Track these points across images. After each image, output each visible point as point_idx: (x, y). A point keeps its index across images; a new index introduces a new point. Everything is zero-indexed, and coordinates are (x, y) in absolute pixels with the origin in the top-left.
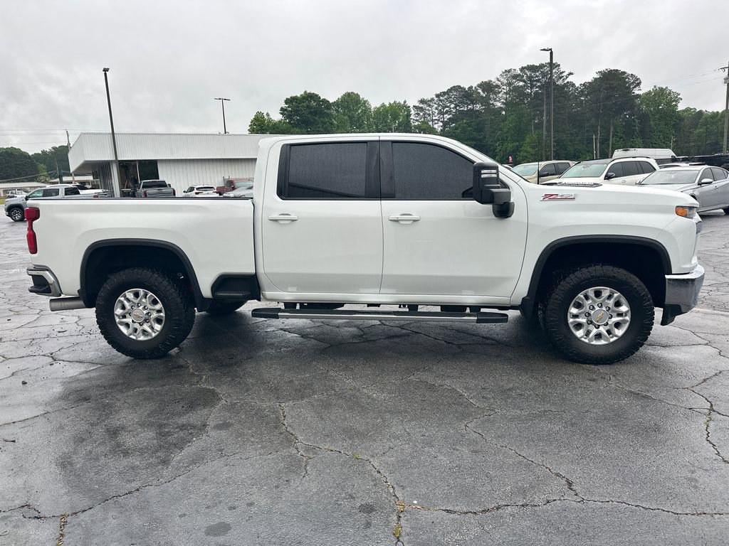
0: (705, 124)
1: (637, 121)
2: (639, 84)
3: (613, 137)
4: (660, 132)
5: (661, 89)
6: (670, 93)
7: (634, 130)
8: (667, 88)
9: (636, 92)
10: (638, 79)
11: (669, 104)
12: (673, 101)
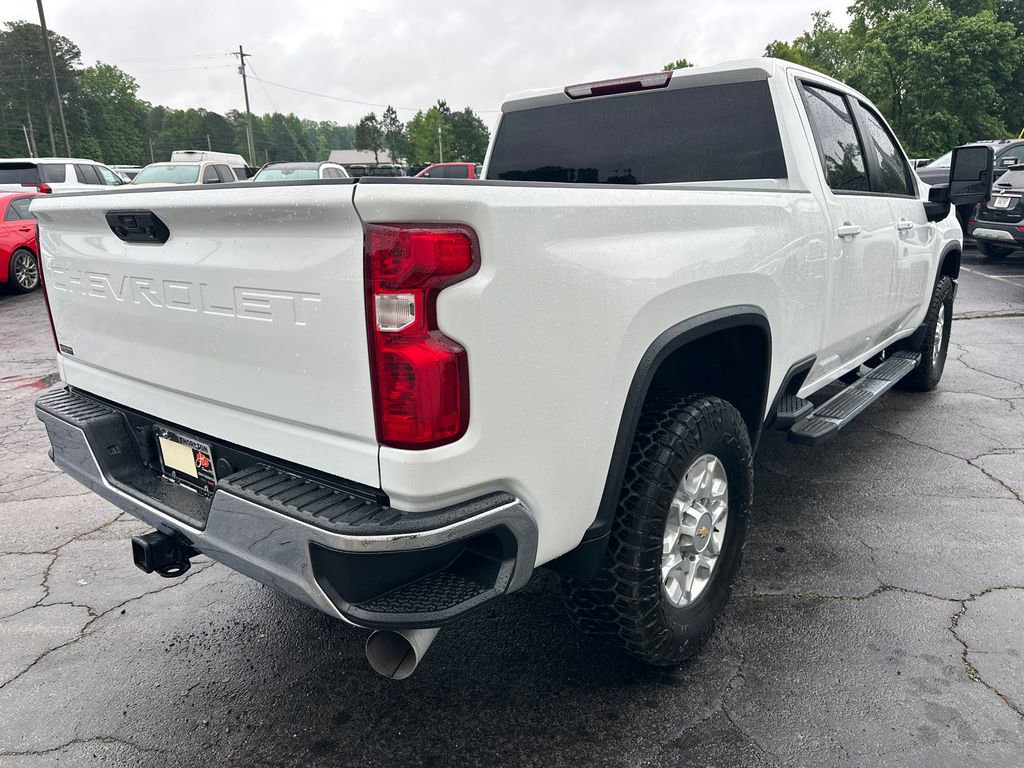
0: (169, 126)
1: (85, 111)
2: (77, 55)
3: (54, 132)
4: (120, 130)
5: (108, 68)
6: (121, 76)
7: (83, 125)
8: (115, 67)
9: (76, 65)
10: (74, 47)
11: (123, 90)
12: (128, 88)
